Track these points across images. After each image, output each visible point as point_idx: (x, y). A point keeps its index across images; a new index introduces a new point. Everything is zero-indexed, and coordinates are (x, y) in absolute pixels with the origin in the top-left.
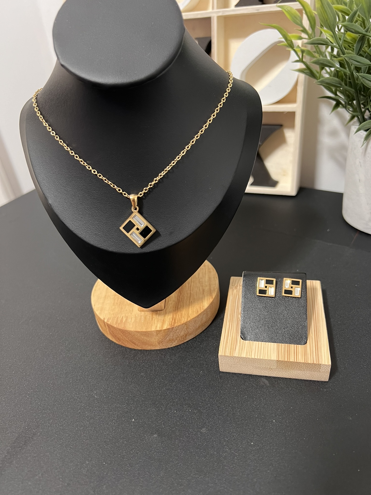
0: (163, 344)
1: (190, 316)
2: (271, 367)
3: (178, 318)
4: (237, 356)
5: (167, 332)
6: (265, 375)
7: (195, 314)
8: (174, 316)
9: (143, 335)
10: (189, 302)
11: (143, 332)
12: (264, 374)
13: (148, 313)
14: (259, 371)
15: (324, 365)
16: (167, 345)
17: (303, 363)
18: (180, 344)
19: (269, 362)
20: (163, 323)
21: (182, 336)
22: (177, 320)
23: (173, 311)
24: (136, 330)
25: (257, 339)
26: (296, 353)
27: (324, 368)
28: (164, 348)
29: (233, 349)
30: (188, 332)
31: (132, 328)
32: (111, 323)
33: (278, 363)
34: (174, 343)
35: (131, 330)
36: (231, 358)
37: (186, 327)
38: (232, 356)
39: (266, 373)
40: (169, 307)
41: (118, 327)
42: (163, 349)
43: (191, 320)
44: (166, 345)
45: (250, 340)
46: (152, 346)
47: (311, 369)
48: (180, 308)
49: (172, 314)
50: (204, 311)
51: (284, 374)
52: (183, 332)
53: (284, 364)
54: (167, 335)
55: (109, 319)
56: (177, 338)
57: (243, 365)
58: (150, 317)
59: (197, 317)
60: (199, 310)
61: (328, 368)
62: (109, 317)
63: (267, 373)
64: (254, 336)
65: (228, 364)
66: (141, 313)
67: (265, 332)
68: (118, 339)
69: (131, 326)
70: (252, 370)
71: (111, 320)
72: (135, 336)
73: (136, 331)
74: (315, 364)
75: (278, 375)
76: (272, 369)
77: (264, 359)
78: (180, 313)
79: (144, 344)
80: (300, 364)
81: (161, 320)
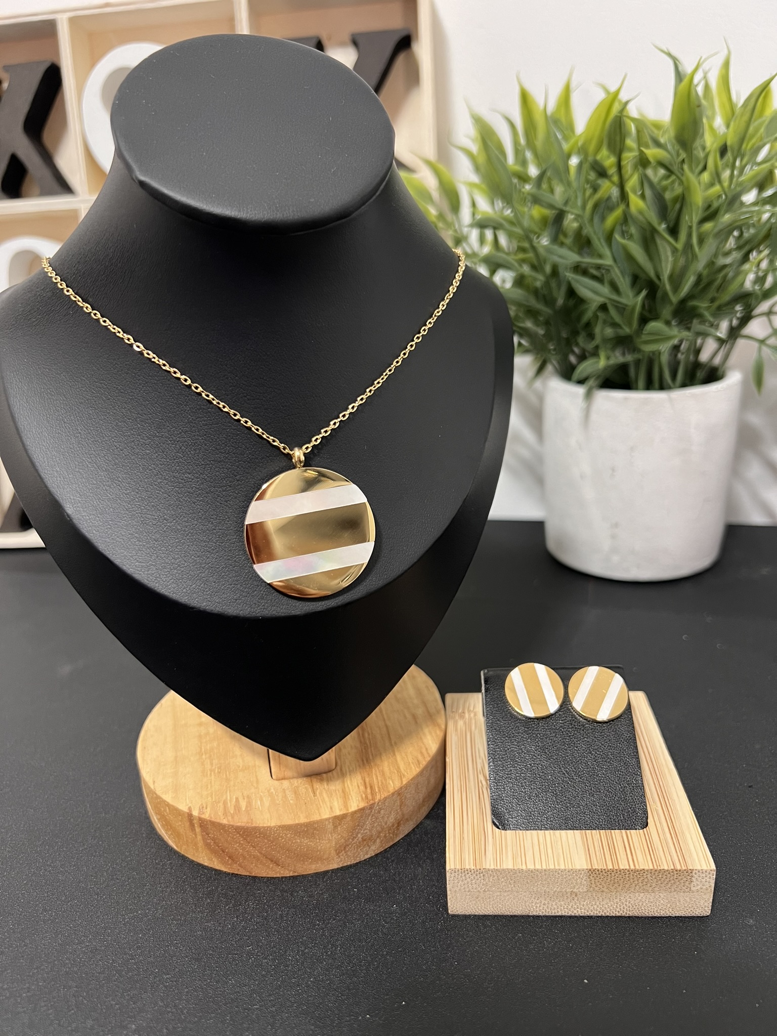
0: (349, 853)
2: (575, 890)
3: (378, 783)
6: (560, 914)
7: (414, 768)
8: (367, 780)
12: (558, 911)
13: (301, 780)
14: (546, 902)
15: (701, 871)
16: (356, 855)
17: (651, 870)
18: (386, 847)
19: (569, 876)
21: (390, 825)
22: (376, 786)
26: (629, 848)
27: (700, 880)
28: (349, 863)
29: (479, 851)
30: (403, 815)
31: (270, 819)
32: (211, 815)
33: (591, 877)
34: (373, 848)
36: (476, 875)
37: (400, 802)
38: (480, 869)
39: (562, 908)
40: (348, 761)
41: (231, 823)
42: (348, 866)
43: (408, 782)
44: (354, 854)
45: (517, 827)
46: (319, 862)
47: (670, 884)
48: (373, 759)
49: (359, 773)
51: (606, 906)
52: (392, 816)
53: (605, 879)
54: (358, 826)
55: (203, 808)
56: (380, 833)
57: (507, 890)
58: (307, 790)
59: (421, 776)
61: (708, 880)
62: (203, 804)
63: (566, 907)
64: (525, 819)
65: (469, 891)
69: (267, 816)
70: (527, 904)
71: (208, 808)
72: (278, 839)
74: (679, 871)
75: (592, 911)
76: (576, 895)
77: (558, 868)
78: (377, 770)
79: (300, 859)
80: (645, 874)
81: (337, 792)
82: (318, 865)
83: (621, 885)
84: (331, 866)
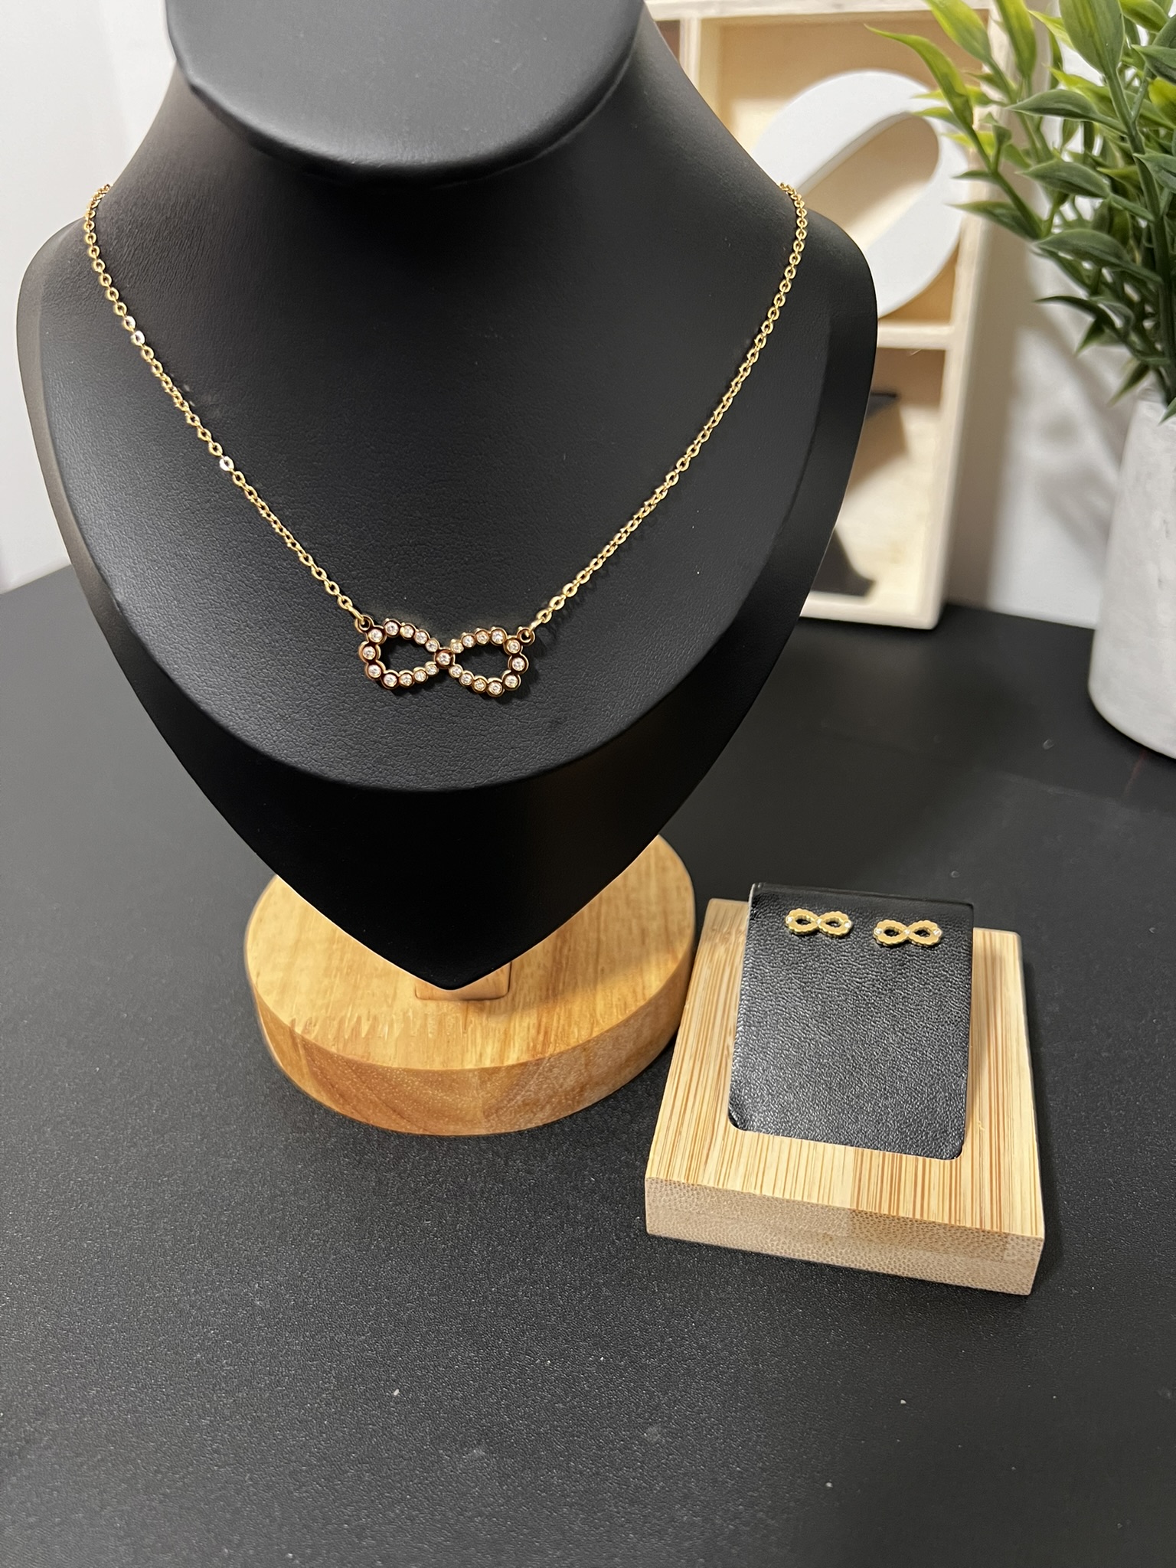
0: (503, 1118)
1: (601, 1021)
2: (830, 1233)
3: (558, 1027)
4: (711, 1185)
5: (518, 1074)
7: (616, 1014)
8: (544, 1020)
9: (432, 1085)
10: (596, 972)
11: (434, 1073)
12: (803, 1255)
13: (452, 1005)
14: (787, 1241)
15: (1021, 1238)
16: (515, 1121)
17: (946, 1225)
18: (562, 1117)
19: (822, 1214)
20: (505, 1042)
21: (569, 1089)
22: (553, 1033)
23: (538, 999)
24: (409, 1067)
25: (784, 1129)
26: (922, 1188)
27: (1017, 1247)
28: (503, 1131)
29: (698, 1158)
30: (590, 1077)
31: (394, 1058)
32: (319, 1038)
33: (855, 1220)
34: (540, 1115)
35: (390, 1065)
36: (688, 1191)
37: (586, 1060)
38: (693, 1185)
39: (810, 1252)
40: (526, 987)
41: (341, 1054)
42: (500, 1135)
43: (602, 1034)
44: (511, 1120)
45: (762, 1128)
46: (460, 1123)
47: (972, 1247)
48: (563, 991)
49: (535, 1011)
50: (649, 1003)
51: (875, 1260)
52: (572, 1078)
53: (875, 1226)
54: (517, 1085)
55: (311, 1023)
56: (551, 1097)
57: (731, 1217)
58: (457, 1022)
59: (625, 1026)
60: (630, 999)
62: (311, 1018)
63: (815, 1251)
64: (777, 1118)
65: (676, 1210)
66: (426, 1005)
67: (817, 1105)
68: (342, 1096)
69: (391, 1051)
70: (759, 1238)
71: (317, 1027)
72: (401, 1085)
73: (409, 1072)
74: (988, 1233)
75: (853, 1262)
76: (831, 1239)
77: (809, 1201)
78: (563, 1010)
79: (432, 1116)
80: (935, 1228)
81: (497, 1032)
82: (458, 1127)
83: (899, 1236)
84: (477, 1130)
